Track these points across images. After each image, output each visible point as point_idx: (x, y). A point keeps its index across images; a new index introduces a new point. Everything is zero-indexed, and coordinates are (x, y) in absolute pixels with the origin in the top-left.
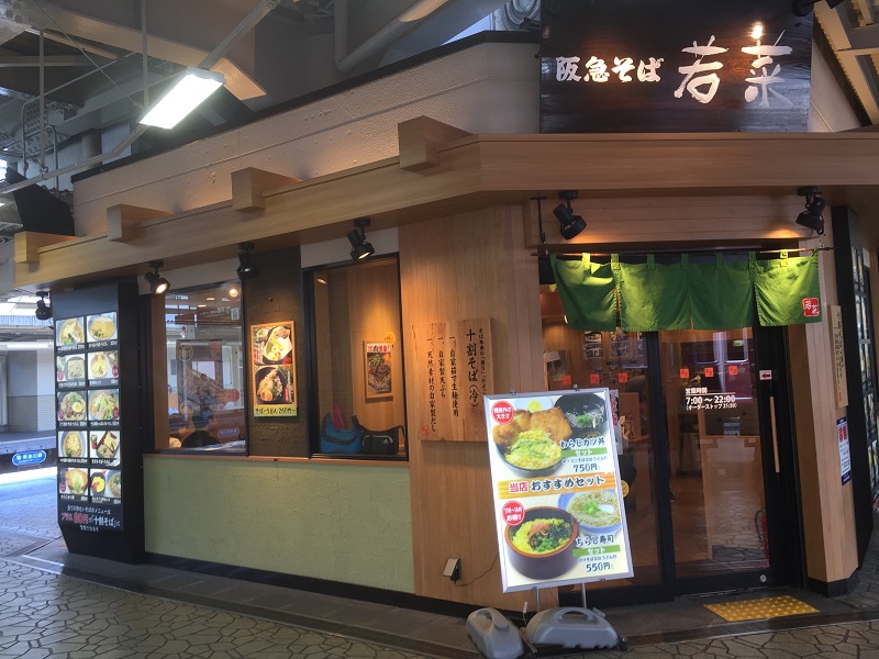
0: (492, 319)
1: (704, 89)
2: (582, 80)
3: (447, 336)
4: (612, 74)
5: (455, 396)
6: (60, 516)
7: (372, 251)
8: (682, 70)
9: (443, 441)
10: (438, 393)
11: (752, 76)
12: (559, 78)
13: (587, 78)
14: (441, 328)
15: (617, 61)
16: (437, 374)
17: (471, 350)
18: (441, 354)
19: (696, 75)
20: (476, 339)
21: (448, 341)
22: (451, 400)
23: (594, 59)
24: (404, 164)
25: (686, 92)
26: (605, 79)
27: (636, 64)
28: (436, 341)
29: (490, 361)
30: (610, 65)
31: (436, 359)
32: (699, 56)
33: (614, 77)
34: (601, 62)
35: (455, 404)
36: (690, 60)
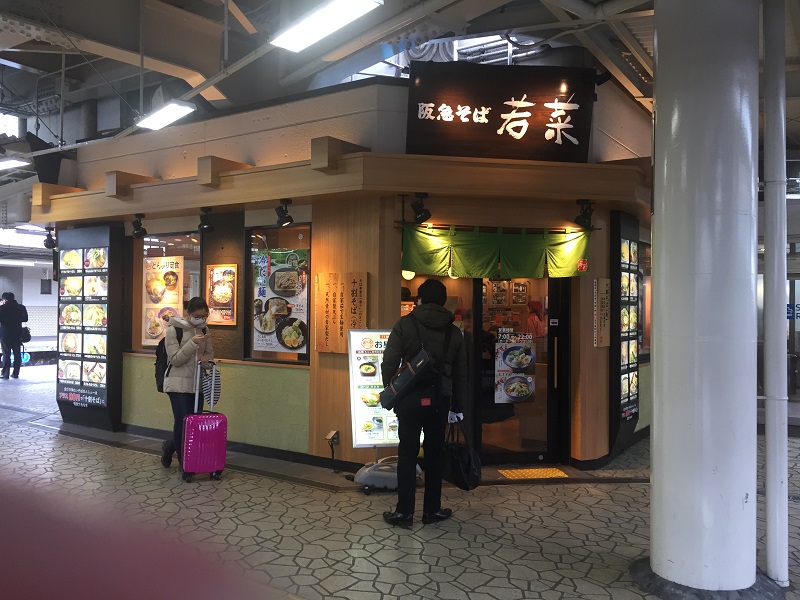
0: (368, 274)
1: (517, 129)
2: (435, 119)
3: (339, 283)
4: (455, 116)
5: (342, 323)
6: (58, 395)
7: (291, 221)
8: (503, 116)
9: (332, 353)
10: (330, 320)
11: (551, 123)
12: (420, 117)
13: (439, 118)
14: (336, 277)
15: (459, 107)
16: (331, 307)
17: (353, 293)
18: (335, 295)
19: (513, 120)
20: (357, 286)
21: (339, 286)
22: (339, 326)
23: (444, 105)
24: (314, 166)
25: (505, 131)
26: (451, 119)
27: (472, 110)
28: (331, 285)
29: (365, 301)
30: (455, 110)
31: (331, 297)
32: (515, 108)
33: (457, 118)
34: (449, 108)
35: (342, 328)
36: (509, 109)
